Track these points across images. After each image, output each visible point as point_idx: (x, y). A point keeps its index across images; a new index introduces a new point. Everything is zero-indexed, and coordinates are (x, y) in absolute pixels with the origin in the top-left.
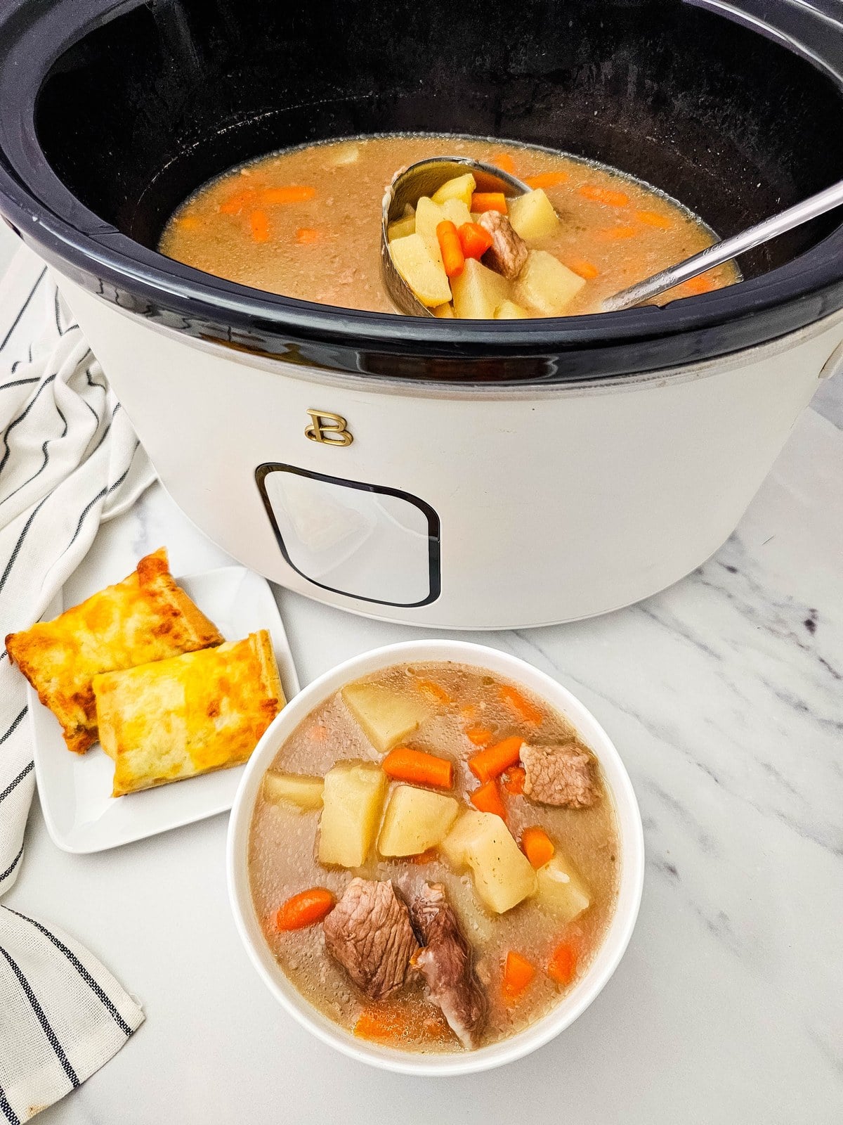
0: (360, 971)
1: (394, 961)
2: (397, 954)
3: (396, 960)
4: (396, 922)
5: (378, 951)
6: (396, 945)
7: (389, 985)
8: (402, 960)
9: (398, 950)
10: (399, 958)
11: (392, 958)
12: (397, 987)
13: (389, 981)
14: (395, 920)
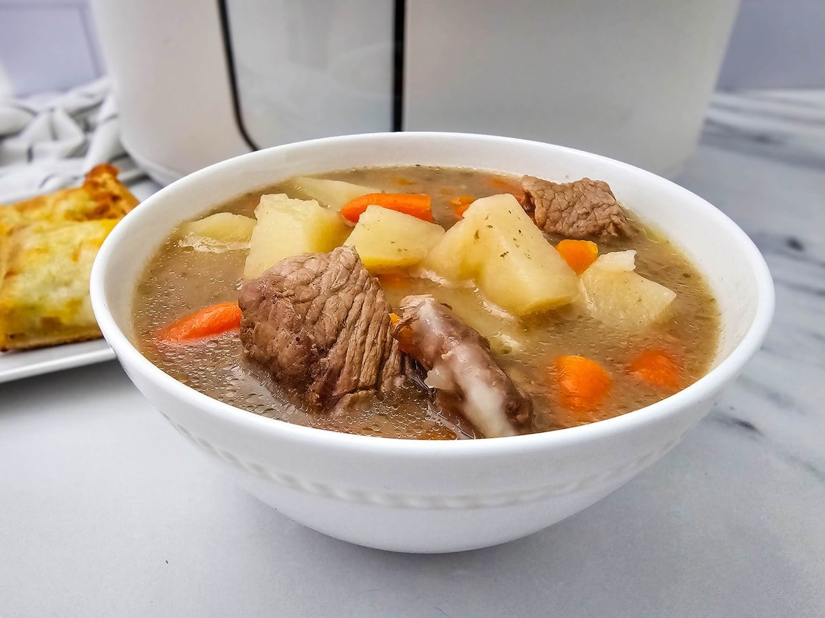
0: (298, 339)
1: (359, 341)
2: (365, 332)
3: (363, 342)
4: (362, 290)
5: (330, 320)
6: (363, 317)
7: (350, 383)
8: (373, 344)
9: (368, 327)
10: (369, 339)
11: (357, 335)
12: (365, 392)
13: (350, 373)
14: (362, 287)
